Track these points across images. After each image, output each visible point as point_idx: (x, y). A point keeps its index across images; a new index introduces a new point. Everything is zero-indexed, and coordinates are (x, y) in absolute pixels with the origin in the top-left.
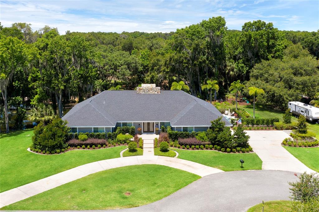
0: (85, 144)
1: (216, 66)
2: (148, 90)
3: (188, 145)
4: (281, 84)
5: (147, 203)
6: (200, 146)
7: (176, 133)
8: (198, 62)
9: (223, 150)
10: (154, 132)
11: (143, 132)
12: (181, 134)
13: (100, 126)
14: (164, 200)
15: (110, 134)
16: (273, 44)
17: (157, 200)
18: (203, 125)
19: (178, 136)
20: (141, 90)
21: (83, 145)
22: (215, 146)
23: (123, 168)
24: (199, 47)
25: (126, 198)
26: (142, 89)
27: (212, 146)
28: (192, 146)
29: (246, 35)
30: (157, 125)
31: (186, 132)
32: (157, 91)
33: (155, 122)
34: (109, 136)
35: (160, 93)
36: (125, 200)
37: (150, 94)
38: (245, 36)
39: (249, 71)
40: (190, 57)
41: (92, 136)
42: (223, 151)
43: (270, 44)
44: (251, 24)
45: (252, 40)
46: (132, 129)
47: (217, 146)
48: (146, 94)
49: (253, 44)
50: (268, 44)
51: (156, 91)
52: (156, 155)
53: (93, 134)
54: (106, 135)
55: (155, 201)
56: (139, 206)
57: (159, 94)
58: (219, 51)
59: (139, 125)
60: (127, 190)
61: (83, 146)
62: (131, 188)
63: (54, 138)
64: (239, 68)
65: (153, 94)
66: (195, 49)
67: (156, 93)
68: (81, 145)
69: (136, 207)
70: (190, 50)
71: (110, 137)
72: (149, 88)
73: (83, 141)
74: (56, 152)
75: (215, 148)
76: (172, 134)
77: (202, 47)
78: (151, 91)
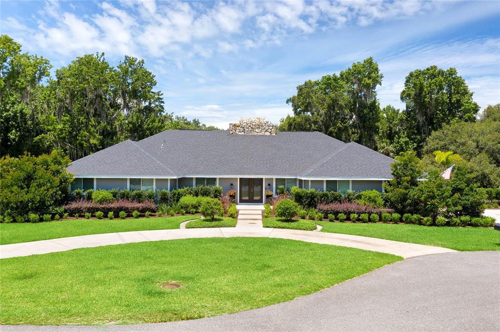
0: (104, 208)
1: (364, 140)
2: (252, 128)
3: (341, 213)
4: (484, 156)
5: (236, 309)
6: (370, 215)
7: (312, 193)
8: (335, 129)
9: (428, 220)
10: (262, 202)
11: (240, 202)
12: (323, 197)
13: (144, 175)
14: (301, 301)
15: (164, 194)
16: (457, 100)
17: (275, 301)
18: (372, 176)
19: (316, 200)
20: (237, 128)
21: (98, 210)
22: (406, 215)
23: (179, 241)
24: (338, 104)
25: (160, 294)
26: (239, 126)
27: (399, 216)
28: (352, 216)
29: (415, 84)
30: (269, 185)
31: (334, 193)
32: (269, 130)
33: (264, 177)
34: (162, 199)
35: (274, 134)
36: (153, 299)
37: (254, 135)
38: (413, 87)
39: (421, 144)
40: (322, 122)
41: (125, 196)
42: (428, 223)
43: (453, 101)
44: (420, 71)
45: (425, 93)
46: (216, 191)
47: (410, 215)
48: (248, 136)
49: (426, 99)
50: (450, 100)
51: (266, 131)
52: (268, 227)
53: (126, 193)
54: (156, 196)
55: (267, 303)
56: (200, 317)
57: (274, 136)
58: (369, 113)
59: (232, 185)
60: (173, 278)
61: (99, 213)
62: (188, 274)
63: (28, 187)
64: (402, 145)
65: (261, 136)
66: (331, 107)
67: (268, 134)
68: (92, 211)
69: (188, 319)
70: (323, 110)
71: (164, 199)
72: (254, 124)
73: (101, 202)
74: (28, 221)
75: (407, 218)
76: (303, 194)
77: (342, 103)
78: (257, 130)
